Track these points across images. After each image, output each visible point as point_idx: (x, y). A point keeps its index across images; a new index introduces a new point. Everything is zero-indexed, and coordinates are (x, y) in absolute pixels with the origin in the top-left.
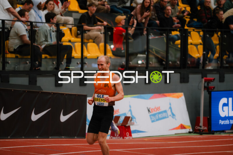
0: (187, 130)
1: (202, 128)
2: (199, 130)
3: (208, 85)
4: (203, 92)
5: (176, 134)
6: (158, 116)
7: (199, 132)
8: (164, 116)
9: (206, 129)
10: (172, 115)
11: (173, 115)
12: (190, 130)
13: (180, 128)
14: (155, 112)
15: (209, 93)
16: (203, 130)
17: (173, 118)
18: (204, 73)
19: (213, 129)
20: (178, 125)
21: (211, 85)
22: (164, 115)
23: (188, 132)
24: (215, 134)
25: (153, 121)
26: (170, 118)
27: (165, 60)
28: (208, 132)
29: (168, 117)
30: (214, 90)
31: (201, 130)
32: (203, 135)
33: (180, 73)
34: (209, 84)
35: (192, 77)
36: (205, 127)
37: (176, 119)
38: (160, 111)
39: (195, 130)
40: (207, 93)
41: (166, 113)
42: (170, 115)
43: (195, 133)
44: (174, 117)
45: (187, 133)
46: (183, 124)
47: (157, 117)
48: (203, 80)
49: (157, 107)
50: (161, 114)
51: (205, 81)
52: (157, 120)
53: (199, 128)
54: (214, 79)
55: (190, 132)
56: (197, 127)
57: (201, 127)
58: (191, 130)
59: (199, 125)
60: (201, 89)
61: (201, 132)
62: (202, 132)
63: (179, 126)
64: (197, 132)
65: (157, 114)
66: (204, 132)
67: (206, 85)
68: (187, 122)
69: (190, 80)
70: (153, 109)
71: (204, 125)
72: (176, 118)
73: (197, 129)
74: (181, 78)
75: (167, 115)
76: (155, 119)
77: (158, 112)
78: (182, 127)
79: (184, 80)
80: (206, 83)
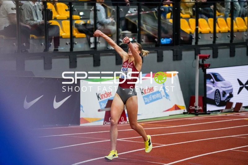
0: (182, 111)
1: (197, 109)
2: (194, 110)
3: (203, 62)
4: (198, 70)
5: (170, 116)
6: (152, 97)
7: (194, 112)
8: (158, 97)
9: (201, 109)
10: (165, 96)
11: (167, 95)
12: (184, 110)
13: (174, 109)
14: (149, 93)
15: (203, 71)
16: (199, 110)
17: (167, 98)
18: (197, 49)
19: (208, 109)
21: (207, 62)
22: (158, 95)
23: (182, 113)
24: (211, 114)
25: (146, 103)
26: (164, 98)
27: (157, 36)
28: (203, 112)
29: (162, 98)
30: (210, 67)
31: (197, 110)
32: (199, 115)
33: (173, 50)
34: (204, 61)
35: (184, 53)
36: (200, 107)
37: (170, 100)
38: (153, 92)
39: (190, 111)
41: (160, 94)
42: (164, 96)
43: (190, 113)
44: (168, 97)
45: (181, 114)
46: (178, 104)
47: (151, 98)
48: (198, 57)
49: (151, 88)
50: (155, 95)
51: (200, 57)
52: (153, 100)
53: (194, 108)
54: (209, 56)
55: (184, 113)
56: (191, 108)
57: (196, 107)
58: (186, 111)
59: (193, 106)
60: (195, 67)
61: (196, 113)
62: (198, 112)
63: (173, 107)
64: (192, 112)
65: (151, 96)
66: (199, 113)
67: (201, 62)
68: (181, 103)
69: (183, 57)
71: (199, 105)
72: (170, 98)
73: (192, 109)
74: (174, 55)
75: (160, 96)
76: (149, 100)
77: (151, 92)
78: (176, 108)
79: (177, 57)
80: (201, 60)
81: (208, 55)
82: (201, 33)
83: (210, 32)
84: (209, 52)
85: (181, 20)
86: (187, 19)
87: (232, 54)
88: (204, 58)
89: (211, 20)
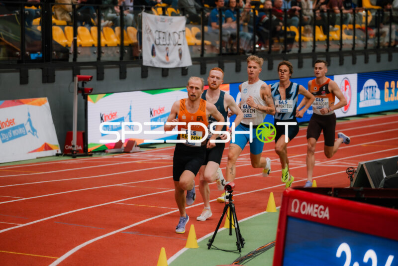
0: (54, 152)
1: (75, 149)
2: (71, 151)
3: (83, 85)
4: (77, 96)
5: (37, 158)
6: (12, 132)
7: (71, 154)
8: (21, 133)
9: (80, 150)
10: (31, 131)
11: (34, 131)
12: (58, 151)
13: (44, 149)
14: (7, 128)
15: (84, 98)
16: (78, 151)
17: (33, 134)
18: (76, 68)
19: (90, 148)
20: (40, 145)
21: (88, 85)
22: (21, 130)
23: (55, 154)
24: (94, 156)
25: (4, 141)
26: (29, 134)
27: (19, 50)
28: (83, 154)
29: (26, 134)
30: (92, 93)
31: (74, 151)
32: (77, 158)
33: (42, 69)
34: (85, 84)
35: (58, 73)
36: (79, 147)
37: (38, 137)
38: (14, 126)
39: (65, 152)
40: (82, 97)
41: (23, 128)
42: (29, 131)
43: (66, 155)
44: (35, 133)
45: (53, 156)
46: (48, 143)
47: (11, 134)
48: (76, 79)
49: (11, 120)
50: (16, 130)
51: (80, 79)
52: (13, 137)
53: (70, 147)
54: (91, 78)
55: (57, 155)
56: (67, 147)
57: (73, 146)
58: (60, 152)
59: (70, 144)
60: (73, 92)
61: (73, 154)
62: (76, 153)
63: (43, 146)
64: (68, 154)
65: (10, 131)
66: (78, 154)
67: (80, 86)
68: (53, 141)
69: (57, 78)
70: (3, 123)
71: (78, 144)
72: (37, 134)
73: (68, 150)
74: (43, 76)
75: (24, 131)
76: (7, 137)
77: (11, 126)
78: (47, 147)
79: (48, 78)
80: (80, 83)
81: (90, 76)
82: (81, 46)
83: (93, 46)
84: (92, 73)
85: (54, 28)
86: (63, 27)
87: (123, 76)
88: (84, 80)
89: (94, 29)
